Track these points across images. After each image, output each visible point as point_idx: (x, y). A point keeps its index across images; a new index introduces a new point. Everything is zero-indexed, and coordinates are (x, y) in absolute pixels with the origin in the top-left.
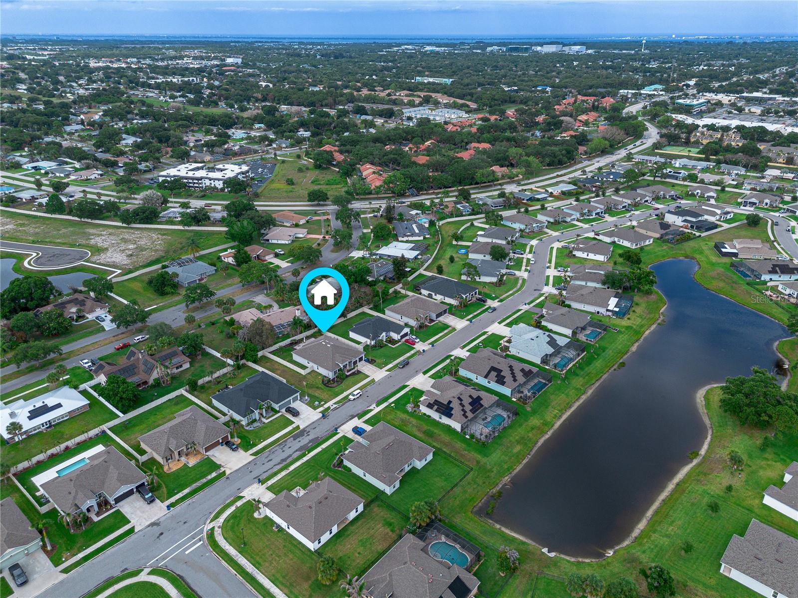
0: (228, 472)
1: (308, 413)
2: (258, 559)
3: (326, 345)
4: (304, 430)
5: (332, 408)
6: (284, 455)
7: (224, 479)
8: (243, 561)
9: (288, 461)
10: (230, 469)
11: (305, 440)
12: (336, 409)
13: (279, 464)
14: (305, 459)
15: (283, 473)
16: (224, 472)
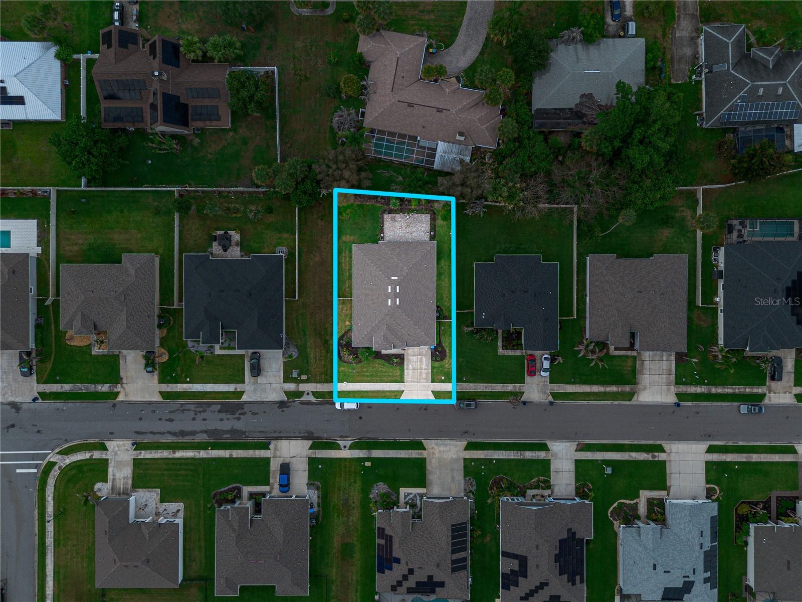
0: (121, 398)
1: (272, 380)
2: (62, 538)
3: (387, 296)
4: (241, 406)
5: (305, 398)
6: (189, 426)
7: (110, 402)
8: (50, 528)
9: (186, 439)
10: (126, 395)
11: (228, 424)
12: (309, 403)
13: (174, 434)
14: (203, 454)
15: (165, 454)
16: (118, 393)
